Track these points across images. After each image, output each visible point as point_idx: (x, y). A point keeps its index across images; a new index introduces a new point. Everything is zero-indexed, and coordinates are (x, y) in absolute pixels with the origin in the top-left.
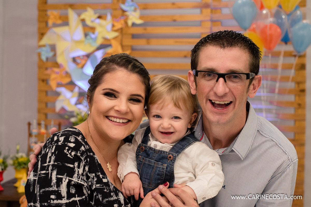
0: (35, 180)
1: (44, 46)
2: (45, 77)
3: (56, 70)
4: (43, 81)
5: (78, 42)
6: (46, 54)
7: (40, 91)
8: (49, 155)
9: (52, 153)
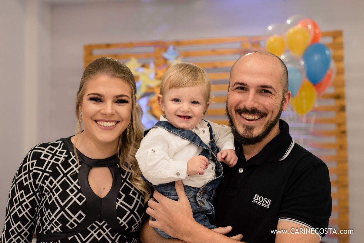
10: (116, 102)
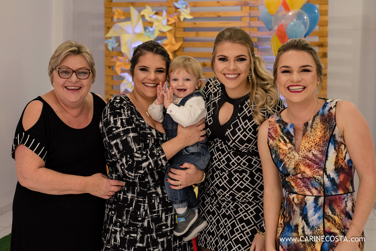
0: (102, 126)
1: (110, 38)
2: (111, 65)
3: (120, 58)
4: (110, 67)
5: (139, 35)
6: (111, 45)
7: (107, 76)
8: (107, 109)
9: (108, 108)
10: (237, 60)
